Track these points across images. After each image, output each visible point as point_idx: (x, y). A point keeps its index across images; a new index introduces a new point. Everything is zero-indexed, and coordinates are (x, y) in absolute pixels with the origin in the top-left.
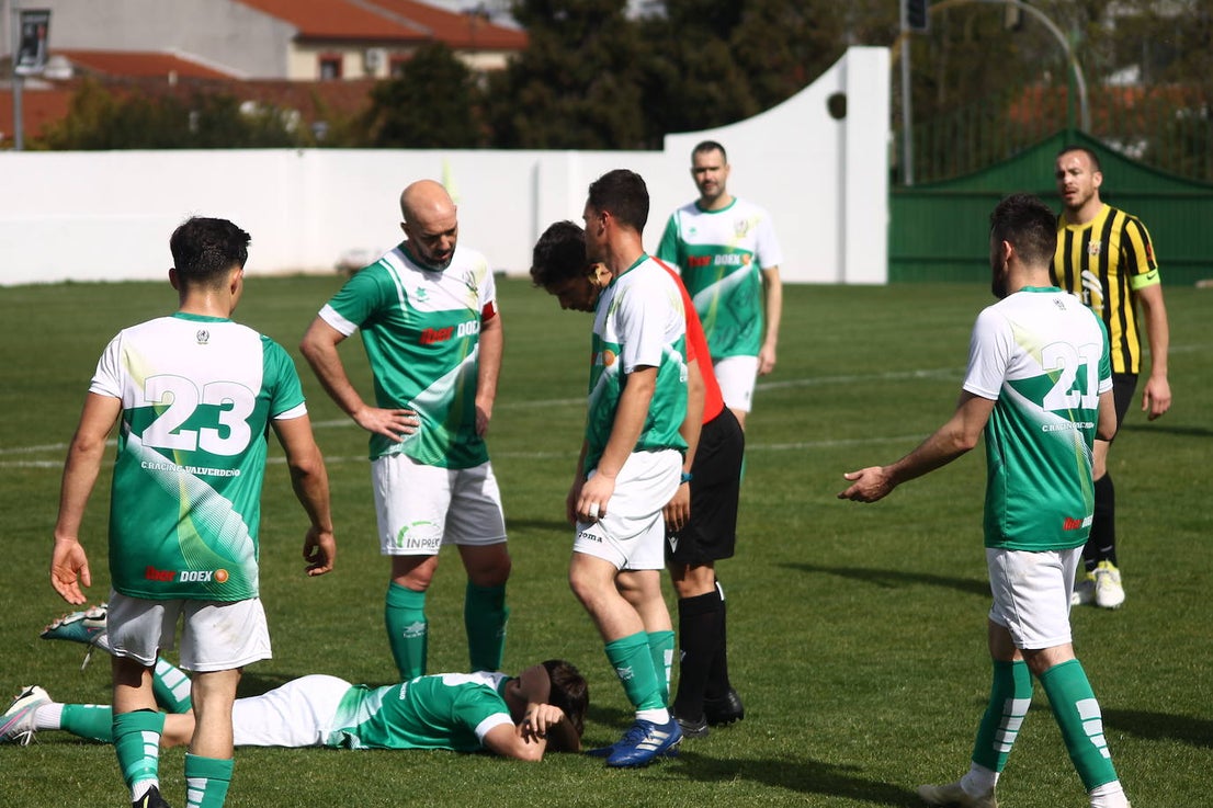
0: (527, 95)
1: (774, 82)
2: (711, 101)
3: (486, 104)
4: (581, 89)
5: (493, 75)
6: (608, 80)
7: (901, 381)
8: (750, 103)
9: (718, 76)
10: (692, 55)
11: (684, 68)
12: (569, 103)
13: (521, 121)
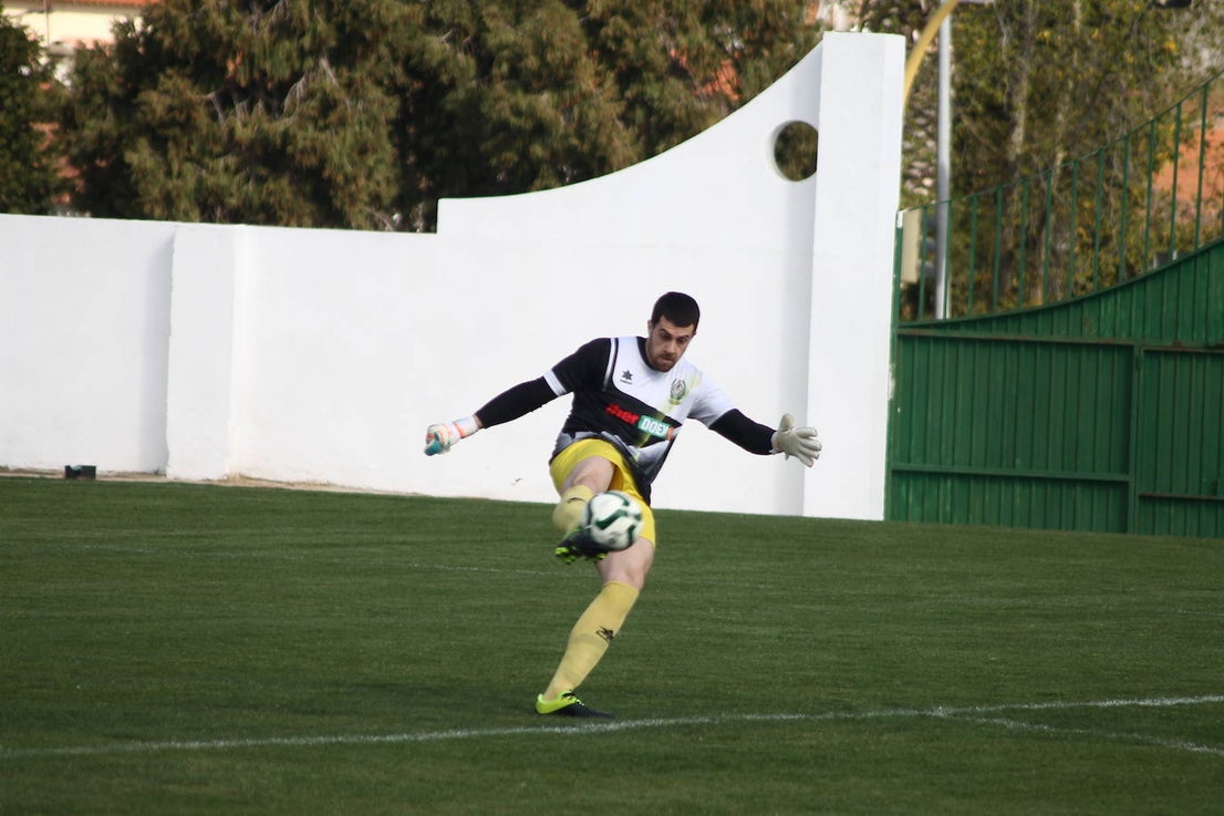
0: (156, 102)
1: (673, 96)
2: (540, 130)
3: (68, 117)
4: (273, 95)
5: (86, 58)
6: (329, 77)
7: (900, 726)
8: (622, 140)
9: (558, 79)
10: (503, 34)
11: (486, 63)
12: (243, 123)
13: (141, 156)
